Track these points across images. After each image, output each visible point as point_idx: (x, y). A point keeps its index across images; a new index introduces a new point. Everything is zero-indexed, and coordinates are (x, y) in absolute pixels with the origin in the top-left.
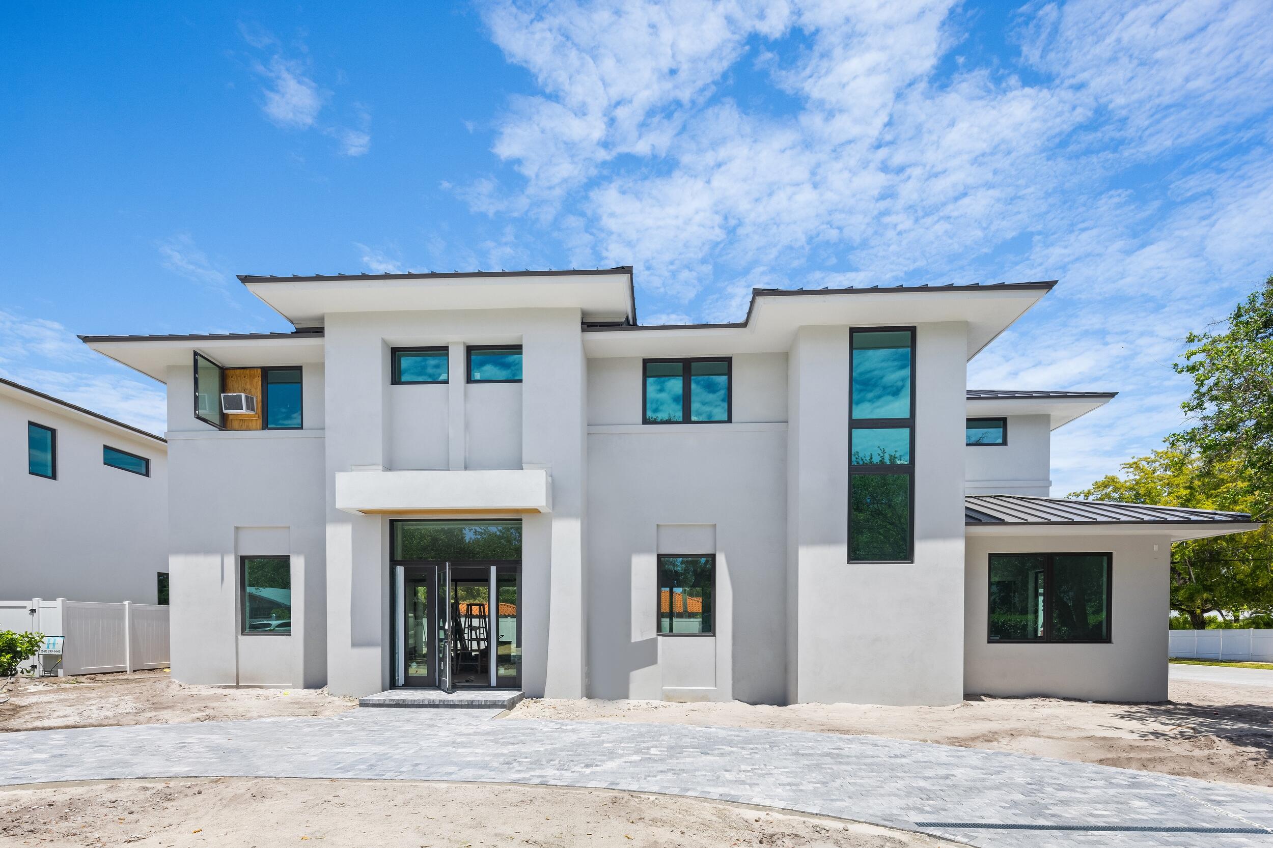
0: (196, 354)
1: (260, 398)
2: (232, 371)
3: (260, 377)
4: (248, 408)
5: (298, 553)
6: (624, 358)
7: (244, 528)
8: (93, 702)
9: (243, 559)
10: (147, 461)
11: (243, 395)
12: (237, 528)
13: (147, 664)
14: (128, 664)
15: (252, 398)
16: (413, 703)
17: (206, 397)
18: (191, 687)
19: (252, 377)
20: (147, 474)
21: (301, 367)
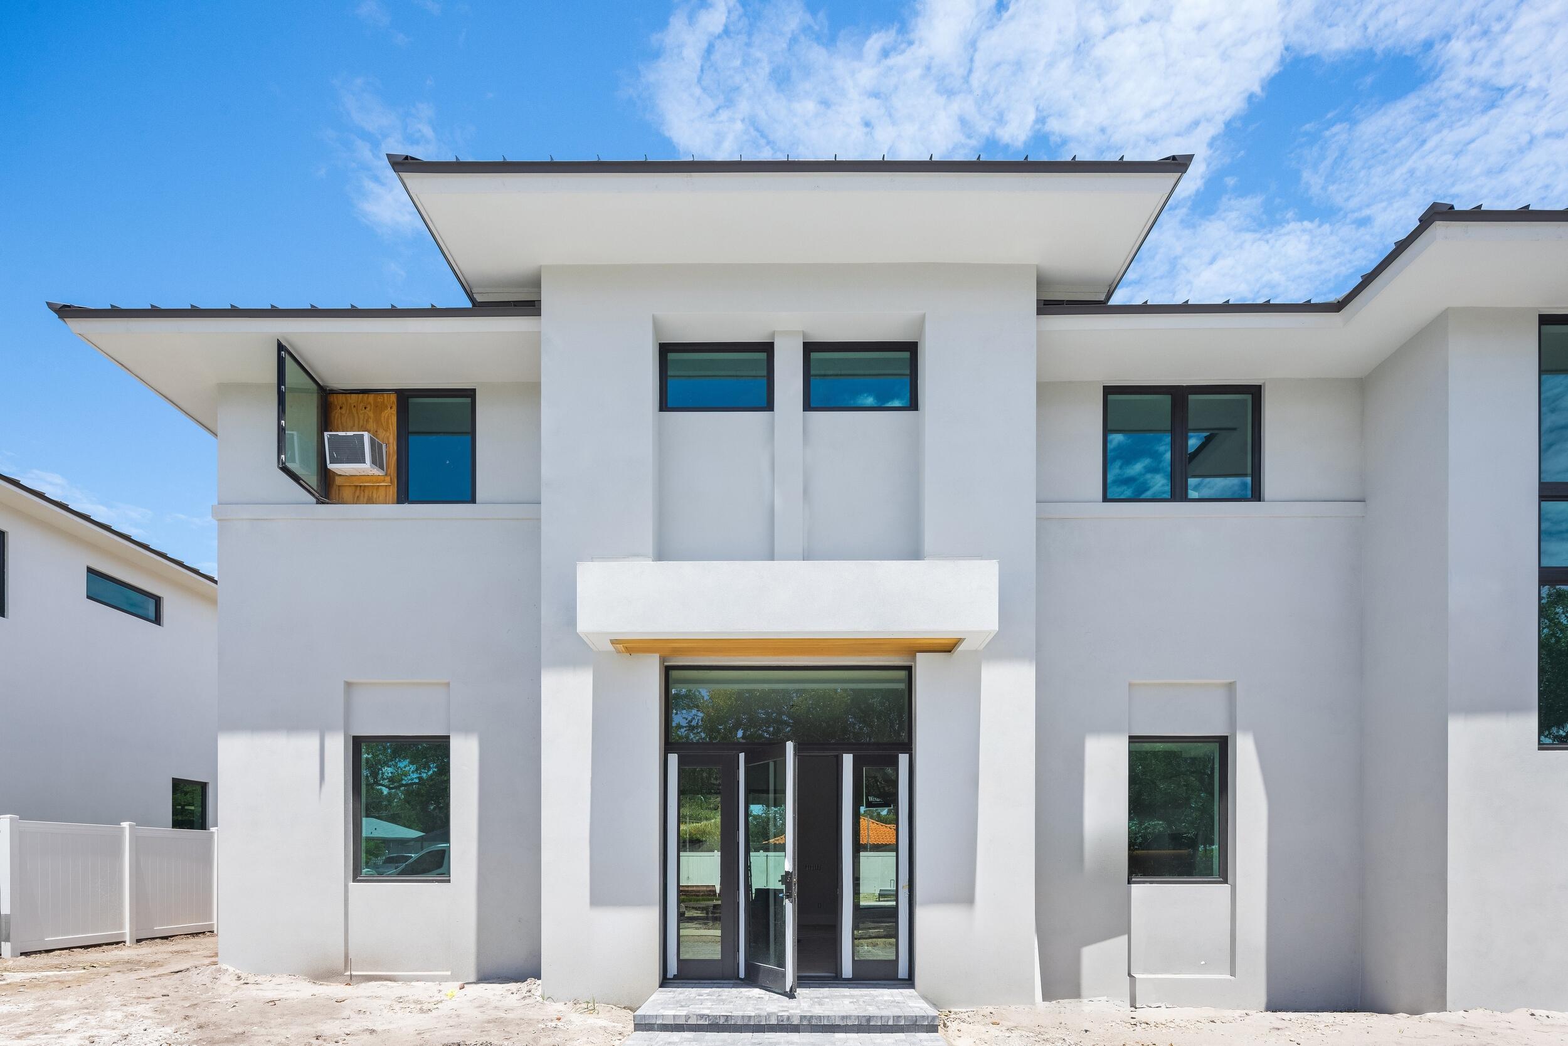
0: (281, 347)
1: (393, 447)
2: (341, 398)
3: (395, 407)
4: (374, 462)
5: (466, 730)
6: (1070, 382)
7: (361, 684)
8: (71, 1024)
9: (358, 744)
10: (158, 600)
11: (366, 436)
12: (348, 685)
13: (160, 929)
14: (127, 930)
15: (380, 446)
16: (746, 1022)
17: (295, 438)
18: (259, 979)
19: (379, 408)
20: (157, 620)
21: (474, 390)
